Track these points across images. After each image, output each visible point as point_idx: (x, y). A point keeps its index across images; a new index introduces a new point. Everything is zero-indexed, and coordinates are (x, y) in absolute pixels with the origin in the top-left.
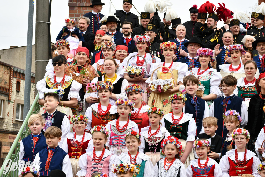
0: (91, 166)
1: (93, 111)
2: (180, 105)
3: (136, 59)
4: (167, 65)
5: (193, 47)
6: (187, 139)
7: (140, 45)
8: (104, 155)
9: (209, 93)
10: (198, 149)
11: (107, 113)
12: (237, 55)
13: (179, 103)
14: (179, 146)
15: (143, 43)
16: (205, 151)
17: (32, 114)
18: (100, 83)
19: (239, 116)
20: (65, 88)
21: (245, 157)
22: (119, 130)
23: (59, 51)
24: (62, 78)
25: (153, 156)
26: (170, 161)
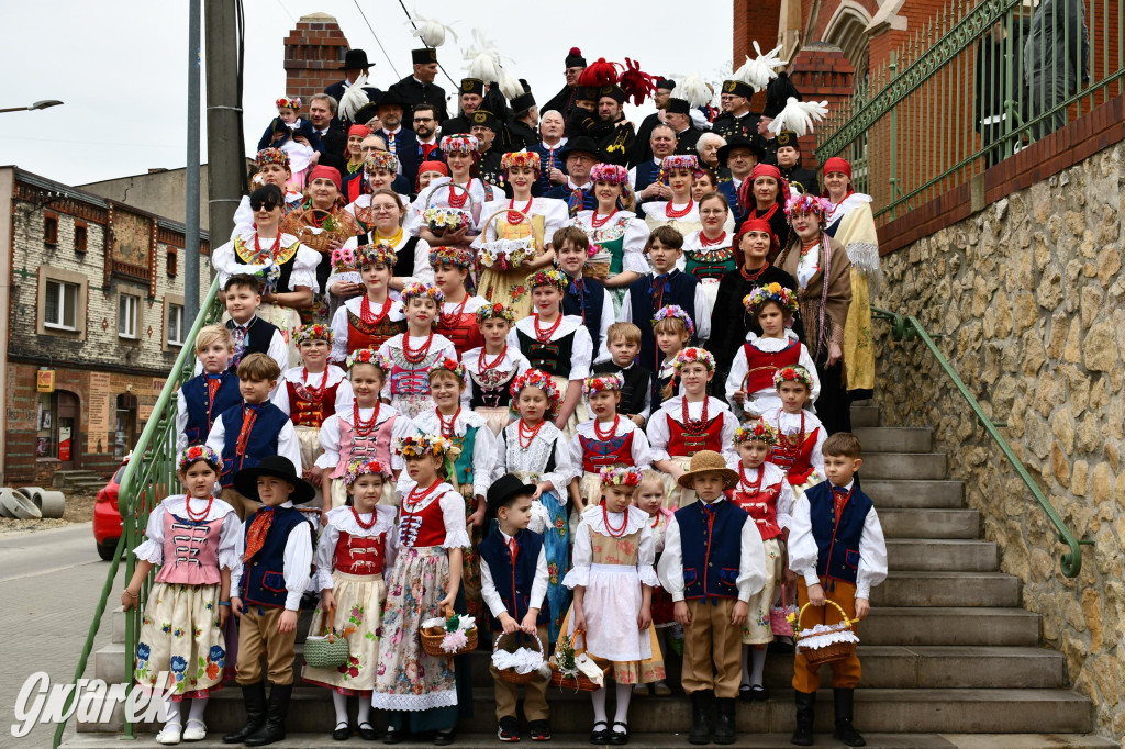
0: (348, 443)
1: (350, 315)
2: (552, 297)
3: (446, 192)
4: (519, 206)
5: (578, 162)
6: (571, 375)
7: (457, 159)
8: (379, 418)
9: (621, 270)
10: (594, 398)
11: (384, 318)
12: (685, 179)
13: (548, 293)
14: (552, 392)
15: (464, 156)
16: (611, 401)
17: (203, 325)
18: (364, 250)
19: (688, 318)
20: (282, 262)
21: (705, 413)
22: (411, 357)
23: (266, 175)
24: (273, 241)
25: (491, 415)
26: (532, 427)
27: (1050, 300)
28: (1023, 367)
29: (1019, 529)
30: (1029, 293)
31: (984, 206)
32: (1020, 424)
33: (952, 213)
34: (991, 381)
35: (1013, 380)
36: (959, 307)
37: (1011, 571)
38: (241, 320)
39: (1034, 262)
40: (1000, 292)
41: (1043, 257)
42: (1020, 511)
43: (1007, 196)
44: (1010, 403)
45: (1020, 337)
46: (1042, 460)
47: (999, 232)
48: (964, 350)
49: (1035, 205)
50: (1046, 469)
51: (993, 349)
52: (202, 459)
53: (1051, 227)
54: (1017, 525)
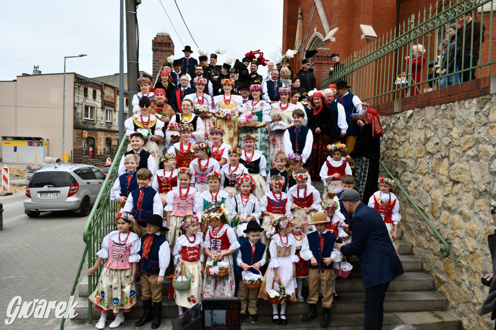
0: (177, 202)
8: (189, 193)
9: (261, 121)
11: (189, 151)
12: (286, 96)
13: (251, 142)
14: (253, 183)
15: (203, 85)
22: (202, 169)
23: (142, 87)
26: (246, 197)
27: (433, 150)
28: (417, 171)
29: (412, 227)
30: (422, 146)
31: (400, 111)
32: (414, 190)
33: (384, 111)
34: (400, 172)
35: (411, 174)
36: (386, 144)
37: (407, 240)
38: (137, 150)
39: (425, 135)
40: (407, 142)
41: (430, 134)
42: (412, 221)
43: (413, 109)
44: (409, 182)
45: (416, 160)
46: (425, 206)
47: (408, 121)
48: (387, 159)
49: (427, 114)
50: (427, 210)
51: (402, 162)
52: (121, 218)
53: (436, 124)
54: (411, 226)
